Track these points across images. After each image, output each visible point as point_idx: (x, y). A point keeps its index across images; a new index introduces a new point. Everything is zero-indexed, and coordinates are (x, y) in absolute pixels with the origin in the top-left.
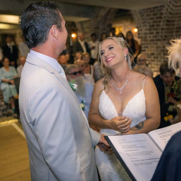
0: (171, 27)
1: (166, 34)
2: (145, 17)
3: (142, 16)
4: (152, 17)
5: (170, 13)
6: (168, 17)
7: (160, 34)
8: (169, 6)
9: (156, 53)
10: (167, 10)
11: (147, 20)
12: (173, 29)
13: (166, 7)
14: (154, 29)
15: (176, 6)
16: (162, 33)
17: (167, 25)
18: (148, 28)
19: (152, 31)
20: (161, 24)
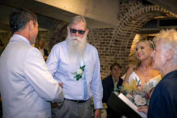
0: (118, 45)
1: (114, 51)
2: (97, 35)
3: (95, 34)
4: (103, 35)
5: (118, 35)
6: (116, 37)
7: (109, 51)
8: (117, 29)
9: (104, 65)
10: (116, 32)
11: (99, 37)
12: (120, 47)
13: (116, 29)
14: (104, 46)
15: (123, 30)
16: (111, 49)
17: (115, 43)
18: (99, 44)
19: (102, 47)
20: (111, 42)
